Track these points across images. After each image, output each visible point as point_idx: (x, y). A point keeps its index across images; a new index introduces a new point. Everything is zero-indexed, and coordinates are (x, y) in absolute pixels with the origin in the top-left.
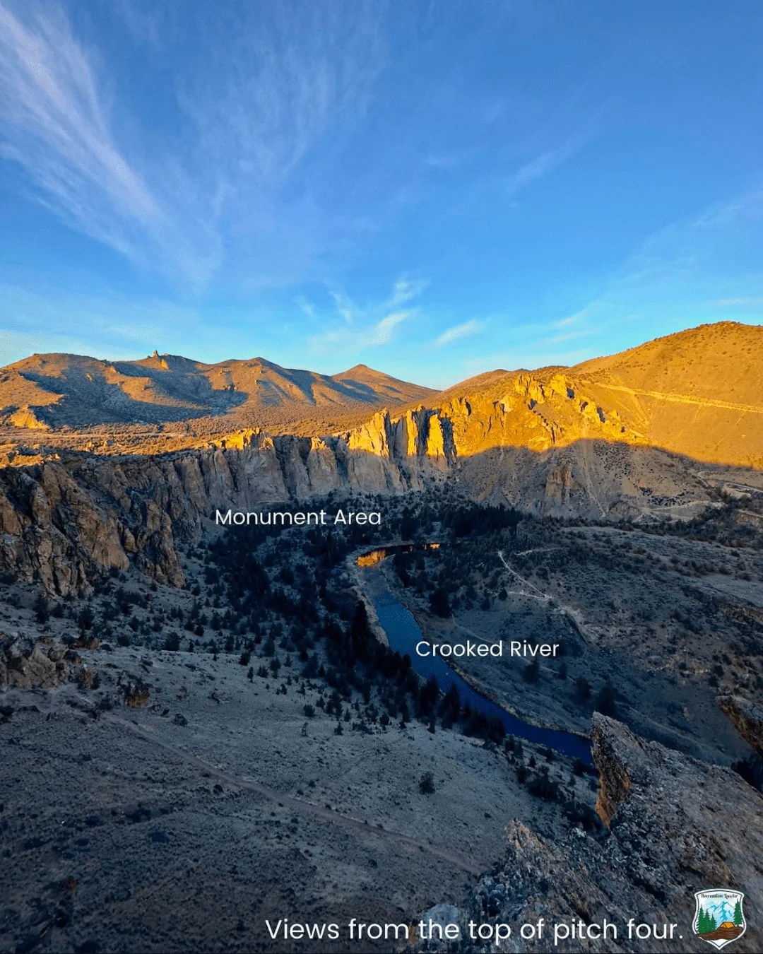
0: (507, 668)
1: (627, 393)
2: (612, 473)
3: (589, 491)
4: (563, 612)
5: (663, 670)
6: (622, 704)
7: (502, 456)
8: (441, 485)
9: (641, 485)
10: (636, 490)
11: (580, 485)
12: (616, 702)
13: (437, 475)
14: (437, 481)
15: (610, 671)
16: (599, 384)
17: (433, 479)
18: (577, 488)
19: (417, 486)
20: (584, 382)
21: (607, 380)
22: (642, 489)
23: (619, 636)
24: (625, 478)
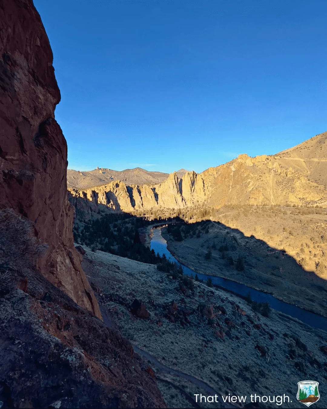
0: (199, 256)
1: (299, 161)
2: (284, 193)
3: (271, 201)
4: (232, 235)
5: (274, 253)
6: (249, 267)
7: (231, 190)
8: (201, 204)
9: (299, 197)
10: (296, 199)
11: (267, 199)
12: (245, 266)
13: (200, 200)
14: (200, 202)
15: (247, 255)
16: (284, 158)
17: (198, 201)
18: (265, 200)
19: (189, 204)
20: (276, 157)
21: (289, 156)
22: (300, 198)
23: (256, 242)
24: (291, 194)
